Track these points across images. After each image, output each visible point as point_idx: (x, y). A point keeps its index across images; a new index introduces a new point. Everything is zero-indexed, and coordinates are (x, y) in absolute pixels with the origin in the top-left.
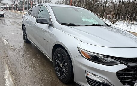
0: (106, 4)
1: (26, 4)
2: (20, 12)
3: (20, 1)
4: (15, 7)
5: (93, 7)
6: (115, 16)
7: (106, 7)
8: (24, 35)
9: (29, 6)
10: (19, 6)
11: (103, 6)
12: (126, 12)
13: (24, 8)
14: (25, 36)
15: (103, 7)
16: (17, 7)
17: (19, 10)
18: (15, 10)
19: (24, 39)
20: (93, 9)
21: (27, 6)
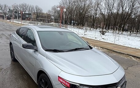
0: (96, 15)
1: (16, 12)
2: (9, 21)
3: (10, 10)
4: (4, 16)
5: (84, 17)
6: (105, 26)
7: (96, 18)
8: (11, 53)
9: (19, 15)
10: (9, 14)
11: (94, 16)
12: (115, 23)
13: (13, 16)
14: (13, 55)
15: (94, 18)
16: (6, 15)
17: (9, 18)
18: (3, 18)
19: (12, 57)
20: (84, 19)
21: (17, 15)
